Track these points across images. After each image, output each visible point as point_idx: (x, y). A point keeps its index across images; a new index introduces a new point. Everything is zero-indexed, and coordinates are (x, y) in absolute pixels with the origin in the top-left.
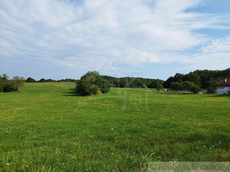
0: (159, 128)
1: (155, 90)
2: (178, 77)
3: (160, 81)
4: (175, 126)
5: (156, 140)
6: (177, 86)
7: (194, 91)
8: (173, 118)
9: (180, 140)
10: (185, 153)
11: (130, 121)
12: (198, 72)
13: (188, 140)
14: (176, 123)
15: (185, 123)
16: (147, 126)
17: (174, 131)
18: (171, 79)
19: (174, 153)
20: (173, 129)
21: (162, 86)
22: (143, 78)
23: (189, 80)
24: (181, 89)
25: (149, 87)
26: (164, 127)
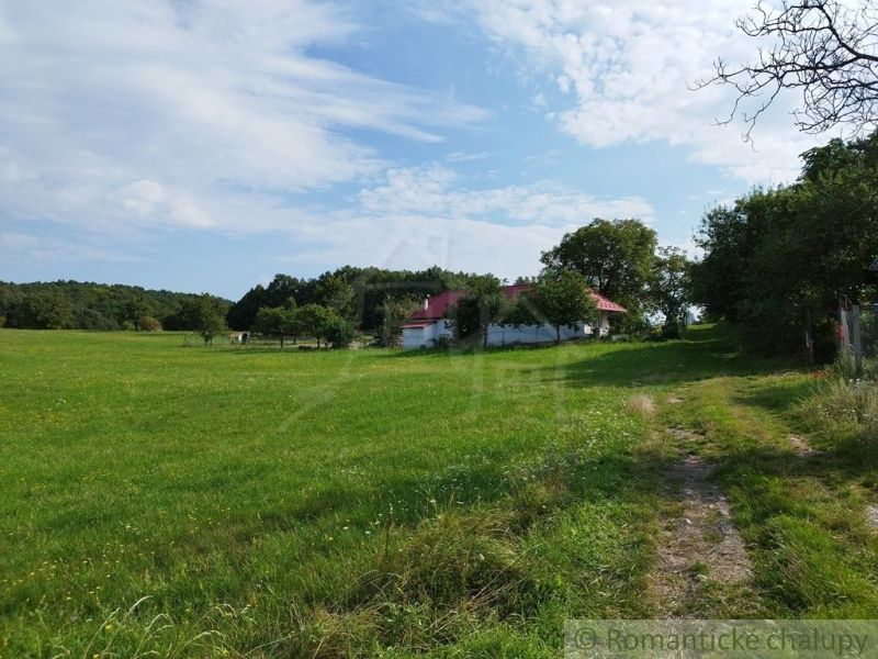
0: (197, 488)
1: (193, 337)
2: (283, 290)
3: (217, 302)
4: (262, 470)
5: (182, 539)
6: (277, 320)
7: (337, 340)
8: (257, 442)
9: (272, 521)
10: (288, 567)
11: (69, 479)
12: (349, 275)
13: (300, 516)
14: (265, 459)
15: (299, 456)
16: (148, 487)
17: (254, 493)
18: (256, 297)
19: (247, 578)
20: (251, 483)
21: (221, 321)
22: (141, 289)
23: (319, 299)
24: (294, 332)
25: (171, 325)
26: (217, 484)
